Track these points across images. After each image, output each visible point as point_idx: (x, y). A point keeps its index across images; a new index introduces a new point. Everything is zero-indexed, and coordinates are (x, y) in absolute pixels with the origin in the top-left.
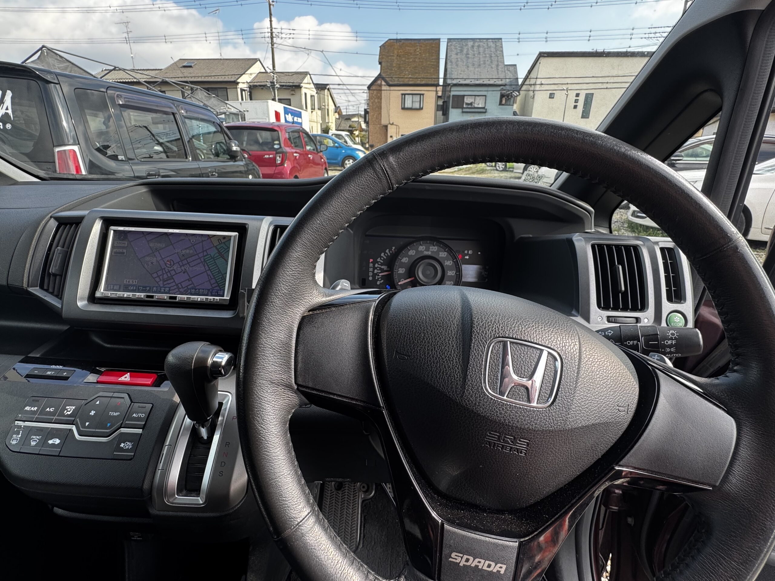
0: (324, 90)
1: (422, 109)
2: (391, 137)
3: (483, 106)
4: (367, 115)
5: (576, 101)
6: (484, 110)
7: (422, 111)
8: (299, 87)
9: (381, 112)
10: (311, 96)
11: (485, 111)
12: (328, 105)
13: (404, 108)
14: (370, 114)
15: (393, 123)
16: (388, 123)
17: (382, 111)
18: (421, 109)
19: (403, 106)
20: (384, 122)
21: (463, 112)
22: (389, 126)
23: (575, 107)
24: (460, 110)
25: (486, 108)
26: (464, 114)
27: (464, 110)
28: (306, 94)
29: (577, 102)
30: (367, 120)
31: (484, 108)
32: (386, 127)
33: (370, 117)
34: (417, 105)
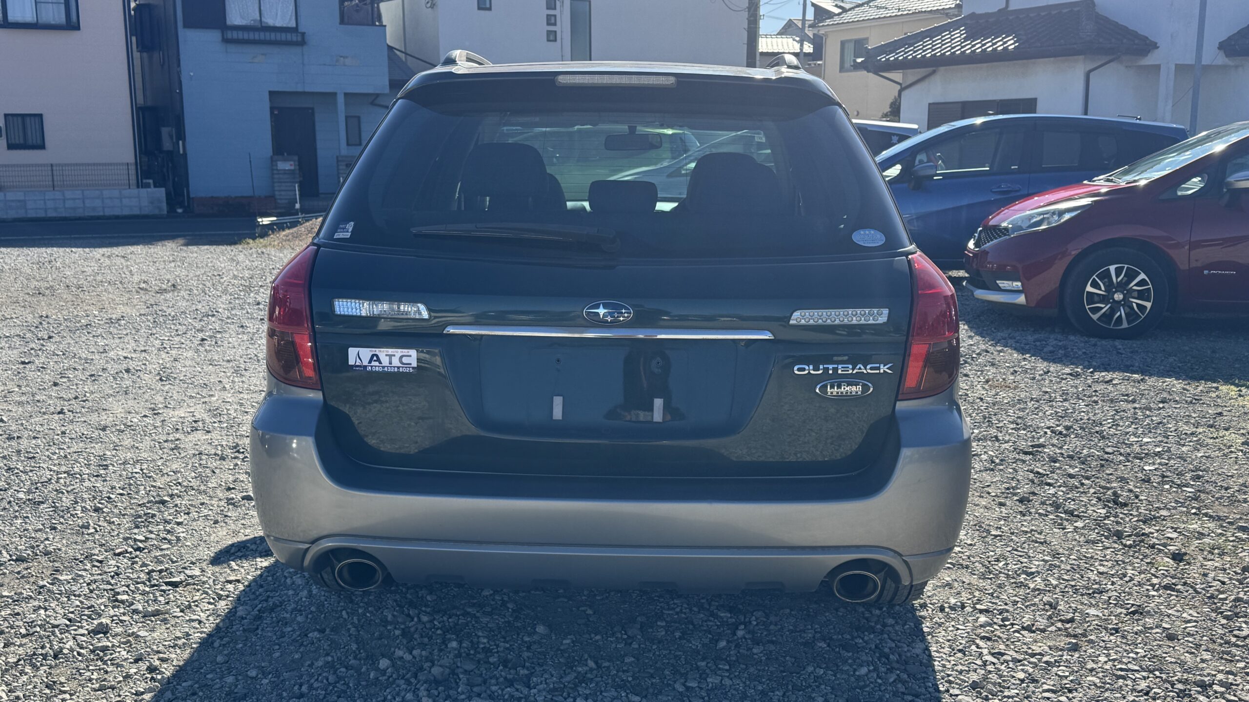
1: (77, 27)
3: (293, 24)
5: (551, 20)
6: (294, 38)
7: (76, 33)
11: (299, 39)
18: (72, 25)
21: (226, 41)
23: (552, 37)
24: (214, 36)
25: (300, 31)
26: (232, 48)
27: (230, 35)
29: (555, 24)
31: (295, 30)
34: (55, 14)
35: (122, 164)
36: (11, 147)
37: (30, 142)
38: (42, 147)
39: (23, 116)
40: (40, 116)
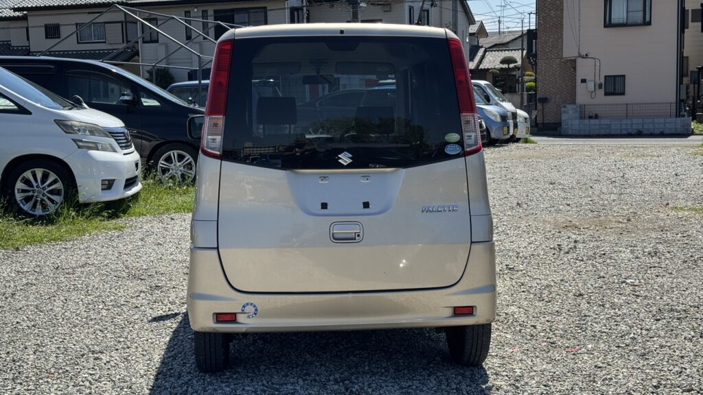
1: (649, 23)
2: (584, 81)
4: (534, 42)
7: (649, 27)
9: (562, 34)
12: (456, 24)
13: (608, 24)
14: (538, 40)
15: (586, 55)
16: (577, 55)
17: (564, 32)
18: (647, 22)
19: (607, 22)
20: (569, 52)
22: (579, 61)
30: (534, 50)
32: (574, 61)
33: (539, 46)
34: (637, 17)
35: (667, 103)
36: (606, 94)
37: (617, 92)
38: (623, 94)
39: (615, 76)
40: (624, 76)
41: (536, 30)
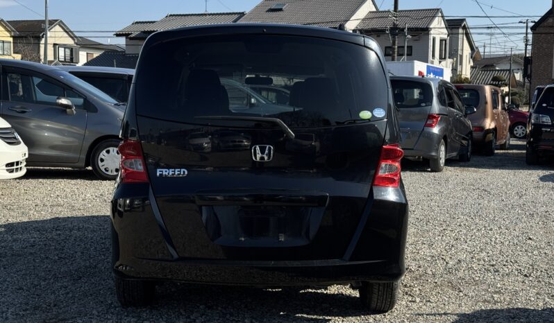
0: (458, 28)
4: (529, 66)
8: (426, 30)
10: (441, 41)
12: (462, 50)
14: (533, 65)
28: (434, 39)
30: (529, 72)
33: (533, 69)
41: (531, 57)
